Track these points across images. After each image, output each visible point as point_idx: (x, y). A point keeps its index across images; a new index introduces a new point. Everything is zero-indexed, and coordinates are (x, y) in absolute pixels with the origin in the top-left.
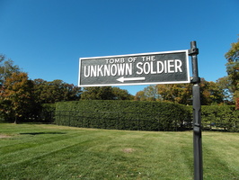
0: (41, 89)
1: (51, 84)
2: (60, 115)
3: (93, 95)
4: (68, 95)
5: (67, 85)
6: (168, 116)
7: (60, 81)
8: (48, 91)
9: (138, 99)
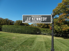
0: (1, 21)
1: (5, 20)
2: (3, 29)
3: (18, 24)
4: (10, 23)
5: (10, 20)
6: (34, 30)
7: (8, 19)
8: (4, 22)
9: (31, 26)
